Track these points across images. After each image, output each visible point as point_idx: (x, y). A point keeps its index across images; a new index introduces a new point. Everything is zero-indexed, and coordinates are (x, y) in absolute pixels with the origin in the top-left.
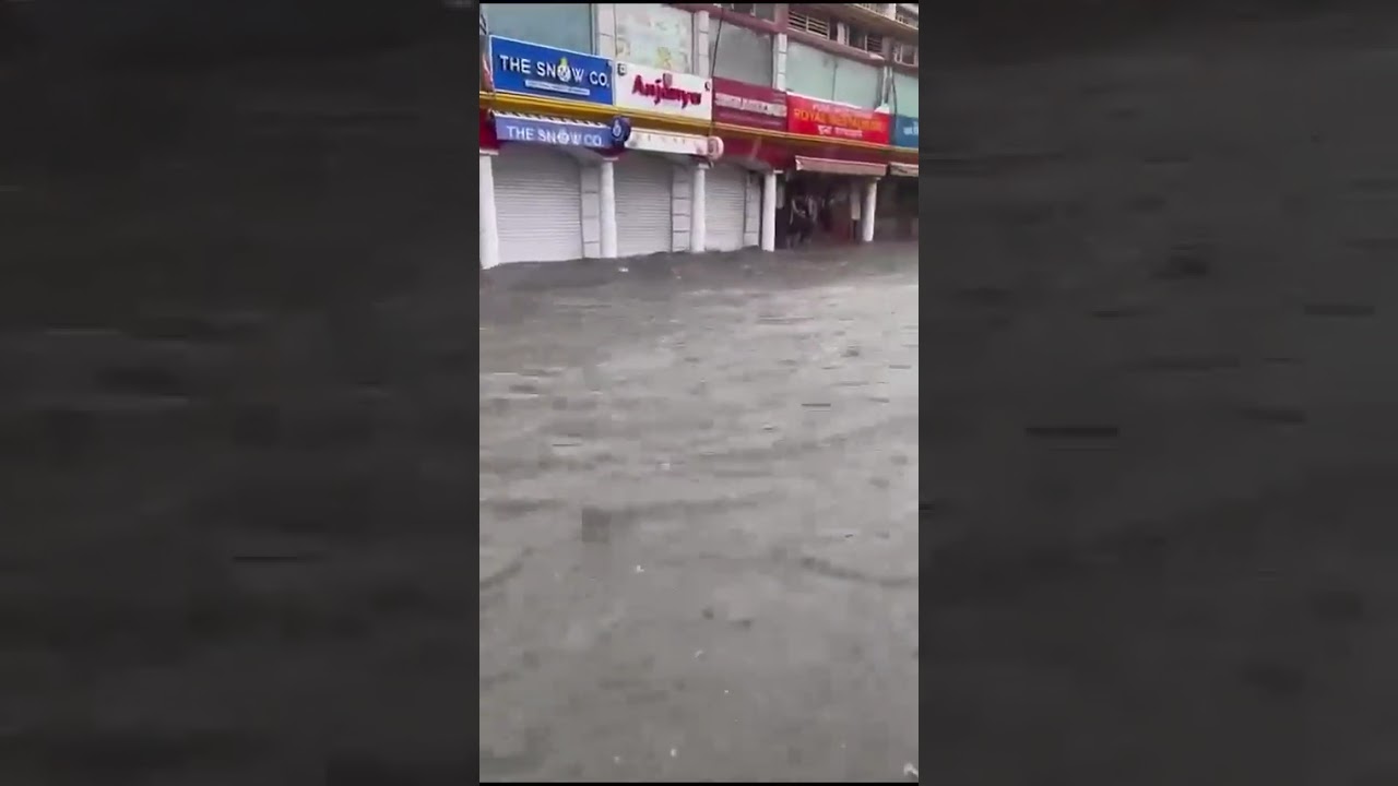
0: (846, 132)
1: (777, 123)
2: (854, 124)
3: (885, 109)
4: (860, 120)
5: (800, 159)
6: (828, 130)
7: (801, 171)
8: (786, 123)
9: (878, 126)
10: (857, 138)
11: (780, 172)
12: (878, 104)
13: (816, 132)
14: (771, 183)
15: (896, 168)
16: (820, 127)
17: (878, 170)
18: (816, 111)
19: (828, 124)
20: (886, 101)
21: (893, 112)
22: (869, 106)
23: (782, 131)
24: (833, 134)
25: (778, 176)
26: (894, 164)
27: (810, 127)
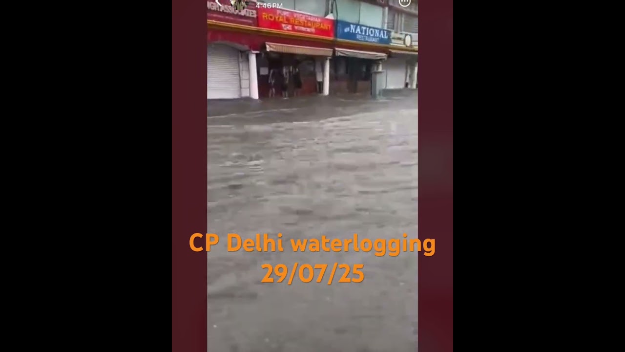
0: (303, 29)
1: (250, 21)
2: (310, 25)
3: (330, 17)
4: (314, 22)
5: (268, 44)
6: (289, 27)
7: (271, 52)
8: (257, 21)
9: (325, 27)
10: (311, 33)
11: (258, 52)
12: (327, 14)
13: (281, 28)
14: (253, 59)
15: (338, 51)
16: (283, 25)
17: (328, 52)
18: (280, 14)
19: (289, 24)
20: (332, 12)
21: (336, 19)
22: (321, 14)
23: (255, 26)
24: (294, 30)
25: (257, 55)
26: (337, 49)
27: (276, 24)
